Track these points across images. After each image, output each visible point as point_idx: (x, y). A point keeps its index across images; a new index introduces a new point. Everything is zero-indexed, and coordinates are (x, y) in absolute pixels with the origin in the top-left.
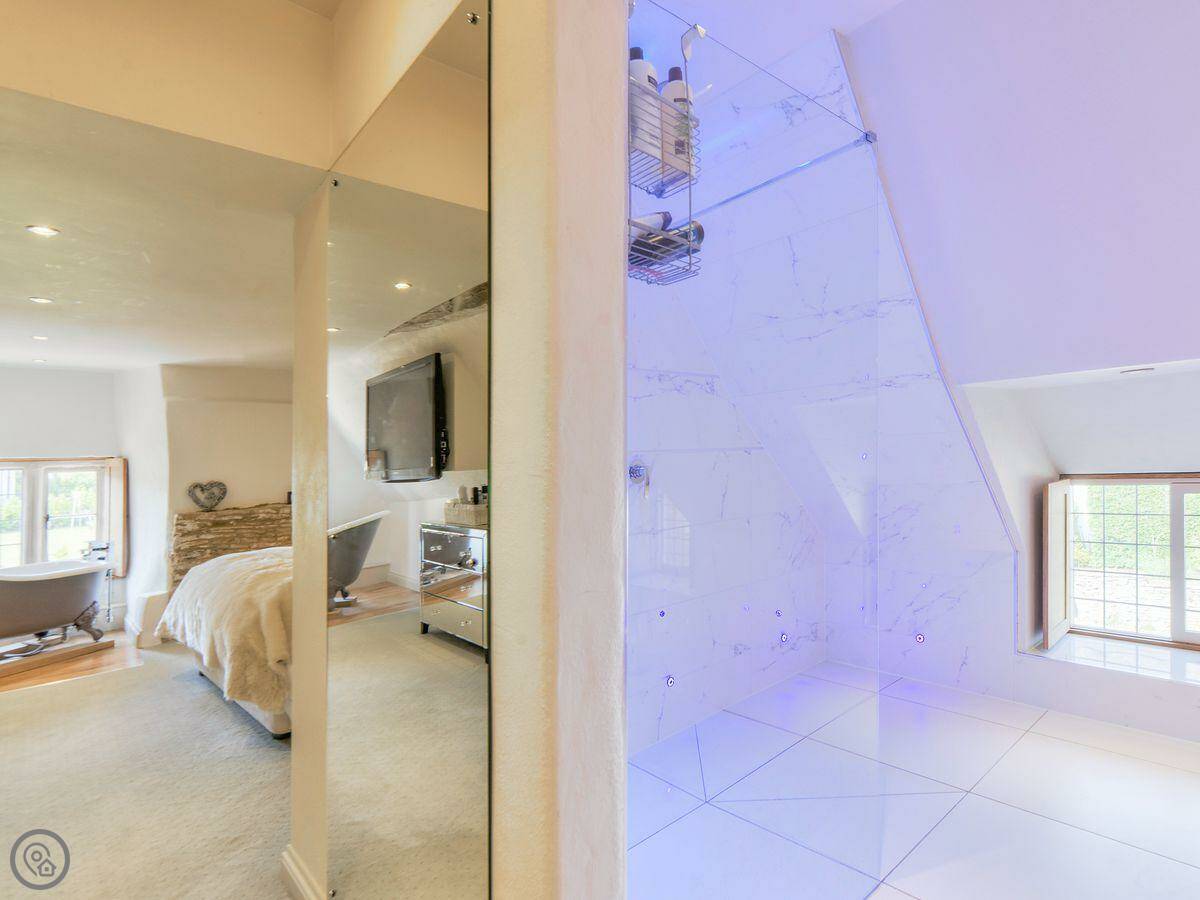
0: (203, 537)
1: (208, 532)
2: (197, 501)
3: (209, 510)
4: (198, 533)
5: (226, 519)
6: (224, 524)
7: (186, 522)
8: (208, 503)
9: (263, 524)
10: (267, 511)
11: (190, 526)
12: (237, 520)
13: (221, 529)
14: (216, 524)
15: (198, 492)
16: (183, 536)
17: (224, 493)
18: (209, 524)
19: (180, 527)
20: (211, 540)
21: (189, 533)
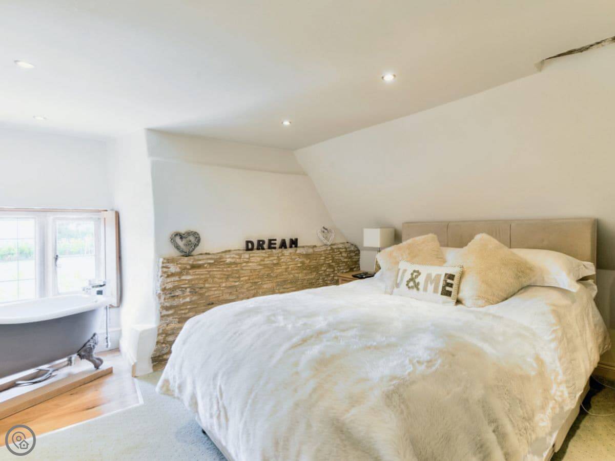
0: (183, 278)
1: (187, 274)
2: (178, 247)
3: (188, 255)
4: (180, 274)
5: (200, 262)
6: (199, 267)
7: (170, 265)
8: (186, 249)
9: (229, 267)
10: (232, 256)
11: (173, 269)
12: (209, 264)
13: (198, 271)
14: (193, 267)
15: (178, 239)
16: (168, 276)
17: (199, 240)
18: (188, 267)
19: (165, 270)
20: (190, 281)
21: (173, 275)
